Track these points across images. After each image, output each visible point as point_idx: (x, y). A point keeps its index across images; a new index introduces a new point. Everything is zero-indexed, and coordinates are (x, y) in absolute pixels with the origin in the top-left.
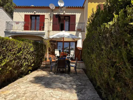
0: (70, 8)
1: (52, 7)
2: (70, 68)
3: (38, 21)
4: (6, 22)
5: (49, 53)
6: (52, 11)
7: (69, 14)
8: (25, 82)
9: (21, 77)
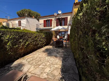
0: (65, 14)
1: (56, 14)
2: (63, 45)
3: (50, 22)
4: (36, 24)
5: (55, 37)
6: (56, 16)
7: (64, 17)
8: (40, 51)
9: (39, 49)
